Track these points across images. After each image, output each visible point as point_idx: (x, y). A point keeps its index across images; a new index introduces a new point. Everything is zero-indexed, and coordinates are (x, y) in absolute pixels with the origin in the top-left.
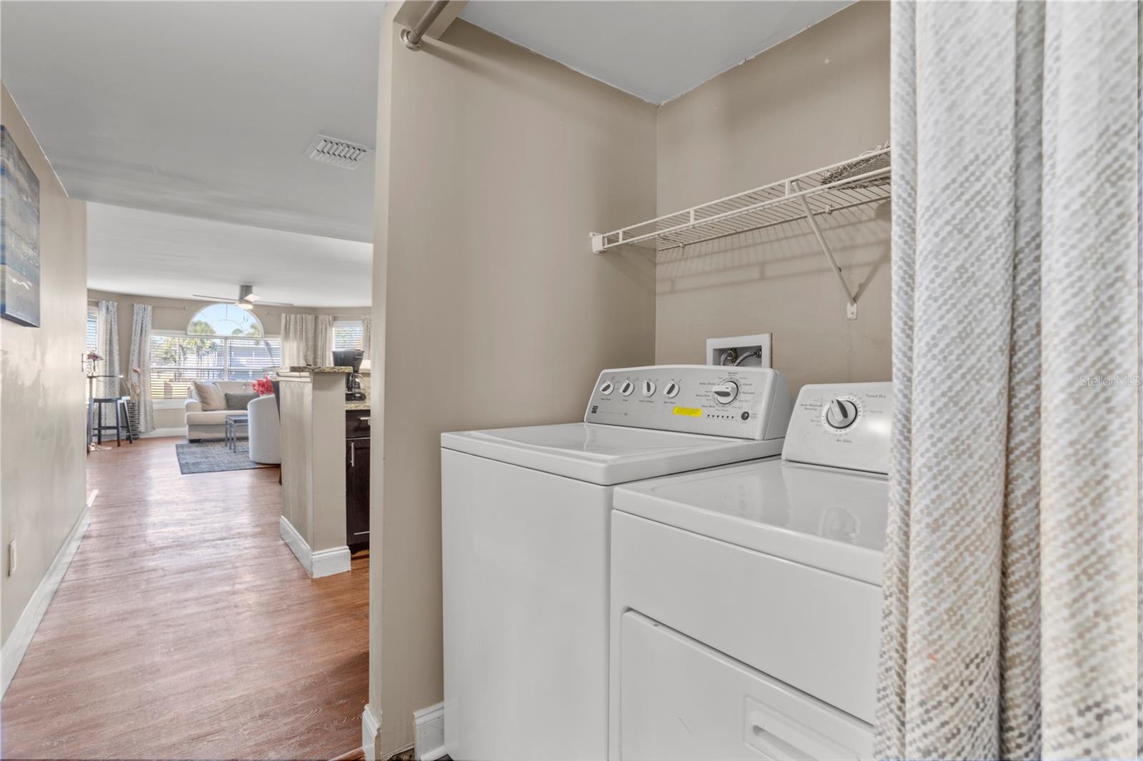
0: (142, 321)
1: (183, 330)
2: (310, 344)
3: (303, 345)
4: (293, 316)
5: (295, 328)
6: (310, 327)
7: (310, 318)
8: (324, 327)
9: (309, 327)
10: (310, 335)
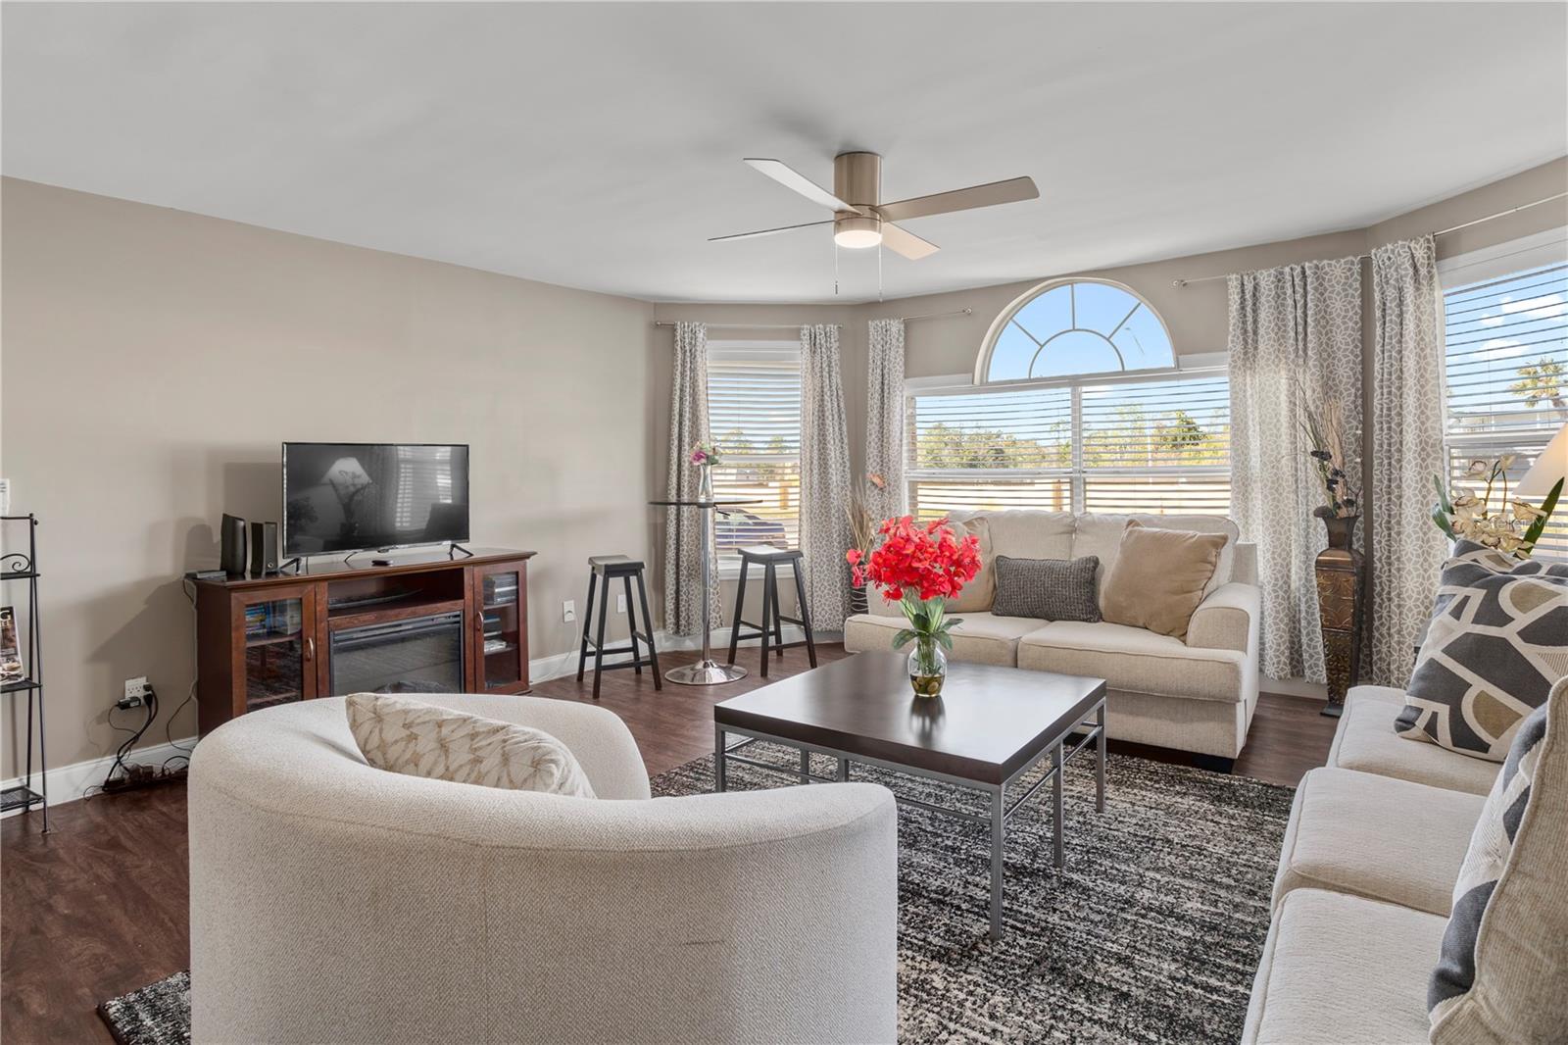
0: (883, 360)
1: (966, 372)
2: (1345, 371)
3: (1309, 382)
4: (1266, 278)
5: (1280, 318)
6: (1343, 307)
7: (1339, 270)
8: (1391, 293)
9: (1337, 305)
10: (1344, 337)
